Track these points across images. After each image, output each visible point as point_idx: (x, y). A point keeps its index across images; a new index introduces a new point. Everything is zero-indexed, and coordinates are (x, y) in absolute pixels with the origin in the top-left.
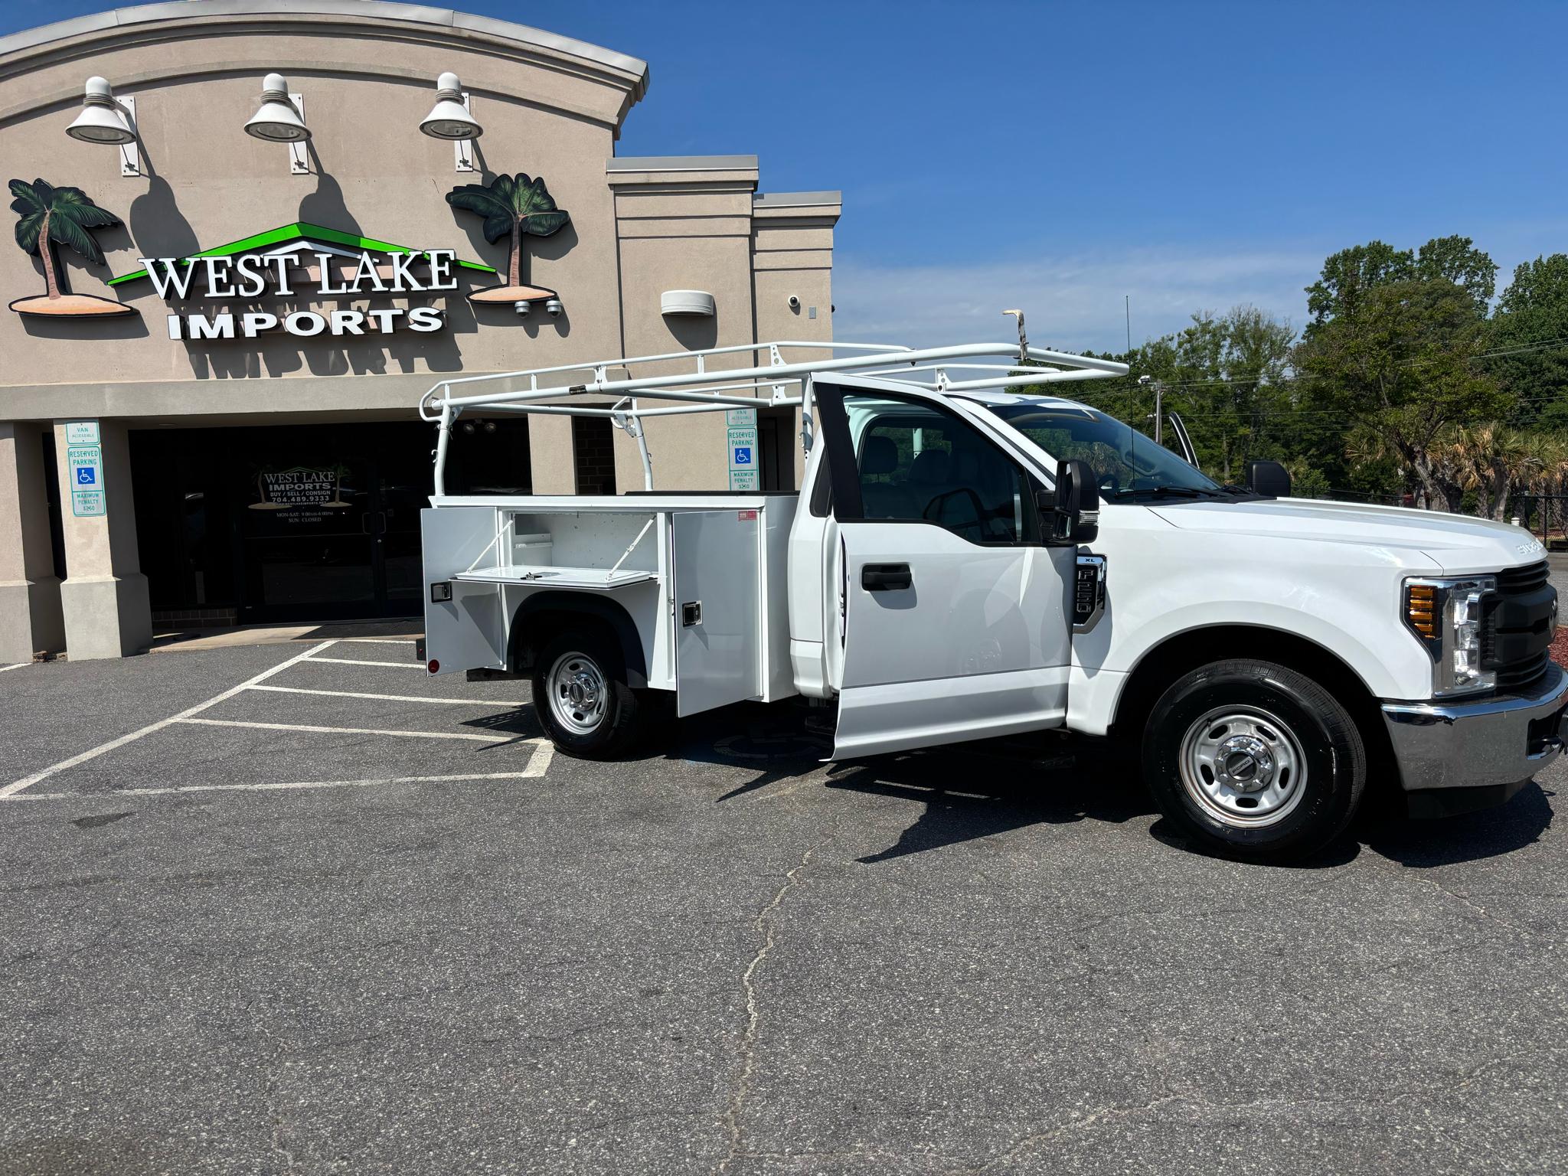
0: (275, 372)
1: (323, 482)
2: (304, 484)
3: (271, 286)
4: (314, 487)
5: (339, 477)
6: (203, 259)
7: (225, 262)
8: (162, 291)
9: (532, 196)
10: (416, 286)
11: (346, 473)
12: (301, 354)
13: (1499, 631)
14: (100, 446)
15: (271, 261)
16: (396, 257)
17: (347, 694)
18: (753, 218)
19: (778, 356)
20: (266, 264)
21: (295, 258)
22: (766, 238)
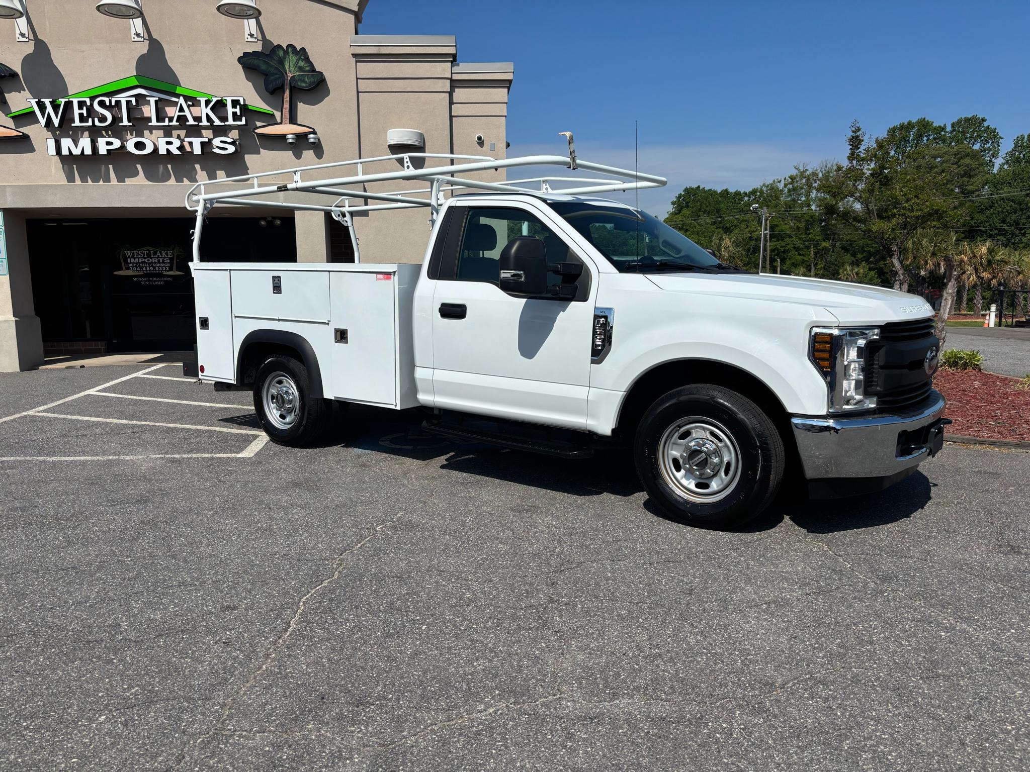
0: (121, 179)
1: (165, 258)
2: (152, 258)
3: (116, 119)
4: (159, 261)
5: (175, 255)
6: (70, 99)
7: (85, 102)
8: (43, 121)
9: (298, 61)
10: (217, 122)
11: (180, 252)
12: (139, 167)
13: (881, 367)
14: (3, 228)
15: (116, 101)
16: (203, 101)
17: (155, 399)
18: (452, 81)
19: (409, 164)
20: (113, 104)
21: (133, 100)
22: (461, 94)
